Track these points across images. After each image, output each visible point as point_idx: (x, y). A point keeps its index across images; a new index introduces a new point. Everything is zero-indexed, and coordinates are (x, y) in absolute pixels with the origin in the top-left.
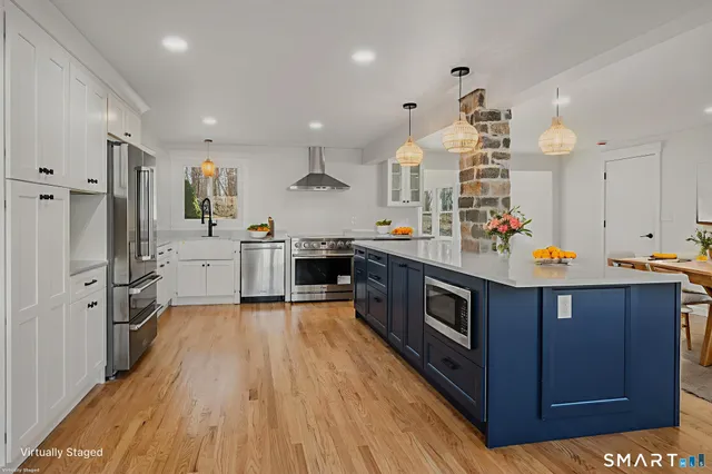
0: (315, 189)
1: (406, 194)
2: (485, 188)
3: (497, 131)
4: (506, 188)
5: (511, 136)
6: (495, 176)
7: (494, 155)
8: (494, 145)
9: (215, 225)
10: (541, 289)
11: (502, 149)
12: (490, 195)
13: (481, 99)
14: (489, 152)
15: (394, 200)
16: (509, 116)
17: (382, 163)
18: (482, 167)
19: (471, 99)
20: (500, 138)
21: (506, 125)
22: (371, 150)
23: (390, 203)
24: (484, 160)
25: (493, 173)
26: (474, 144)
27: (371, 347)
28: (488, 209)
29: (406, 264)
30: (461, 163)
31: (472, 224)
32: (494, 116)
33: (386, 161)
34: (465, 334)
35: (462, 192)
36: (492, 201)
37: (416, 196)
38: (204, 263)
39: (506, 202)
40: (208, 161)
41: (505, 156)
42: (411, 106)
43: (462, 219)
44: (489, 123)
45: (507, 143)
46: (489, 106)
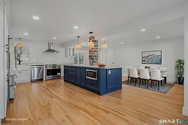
0: (51, 53)
1: (72, 55)
2: (94, 54)
3: (96, 44)
4: (97, 54)
5: (98, 45)
6: (96, 52)
7: (96, 48)
8: (96, 46)
9: (21, 61)
10: (107, 69)
11: (97, 47)
12: (95, 55)
13: (94, 38)
14: (95, 47)
15: (69, 56)
16: (98, 42)
17: (66, 48)
18: (94, 50)
19: (92, 37)
20: (97, 45)
21: (97, 43)
22: (64, 45)
23: (68, 56)
24: (94, 49)
25: (95, 51)
26: (94, 46)
27: (71, 86)
28: (95, 57)
29: (80, 68)
30: (89, 49)
31: (92, 60)
32: (96, 41)
33: (67, 48)
34: (96, 78)
35: (90, 54)
36: (95, 56)
37: (73, 55)
38: (20, 71)
39: (97, 56)
40: (20, 44)
41: (97, 48)
42: (79, 37)
43: (90, 59)
44: (95, 42)
45: (97, 46)
46: (95, 39)
